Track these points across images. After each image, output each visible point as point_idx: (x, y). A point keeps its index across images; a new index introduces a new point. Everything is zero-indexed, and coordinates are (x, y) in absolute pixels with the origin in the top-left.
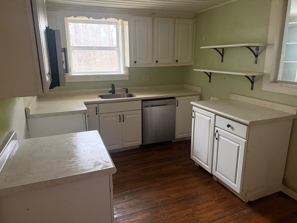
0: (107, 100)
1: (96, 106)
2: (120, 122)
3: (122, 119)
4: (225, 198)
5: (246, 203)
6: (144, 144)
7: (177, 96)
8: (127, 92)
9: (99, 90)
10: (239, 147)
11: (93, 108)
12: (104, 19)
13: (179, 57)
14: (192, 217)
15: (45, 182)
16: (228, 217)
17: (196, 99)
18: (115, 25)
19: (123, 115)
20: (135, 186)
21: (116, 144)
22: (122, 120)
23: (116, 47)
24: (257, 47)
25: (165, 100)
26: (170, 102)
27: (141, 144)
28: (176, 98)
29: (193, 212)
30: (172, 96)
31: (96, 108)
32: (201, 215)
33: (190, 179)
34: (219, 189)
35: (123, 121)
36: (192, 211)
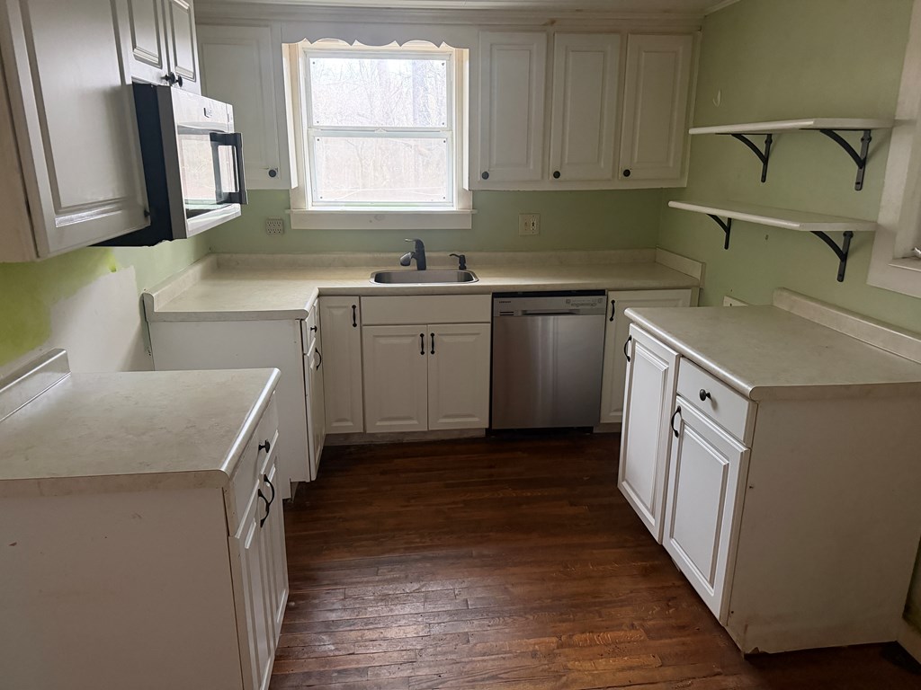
0: (385, 288)
1: (355, 301)
2: (422, 353)
3: (428, 345)
4: (683, 627)
5: (743, 656)
6: (493, 428)
7: (612, 286)
8: (463, 267)
9: (382, 255)
10: (726, 467)
11: (345, 307)
12: (394, 45)
13: (636, 161)
14: (546, 662)
15: (39, 481)
16: (663, 684)
17: (681, 302)
18: (445, 62)
19: (432, 335)
20: (420, 545)
21: (410, 418)
22: (428, 349)
23: (443, 129)
24: (868, 131)
25: (569, 298)
26: (588, 304)
27: (487, 426)
28: (610, 293)
29: (558, 648)
30: (593, 287)
31: (354, 307)
32: (579, 661)
33: (595, 551)
34: (674, 598)
35: (433, 352)
36: (554, 645)
